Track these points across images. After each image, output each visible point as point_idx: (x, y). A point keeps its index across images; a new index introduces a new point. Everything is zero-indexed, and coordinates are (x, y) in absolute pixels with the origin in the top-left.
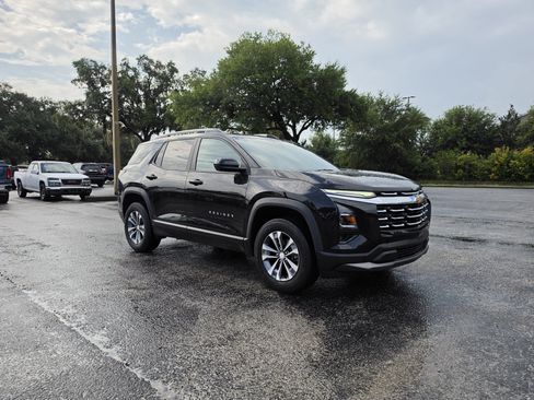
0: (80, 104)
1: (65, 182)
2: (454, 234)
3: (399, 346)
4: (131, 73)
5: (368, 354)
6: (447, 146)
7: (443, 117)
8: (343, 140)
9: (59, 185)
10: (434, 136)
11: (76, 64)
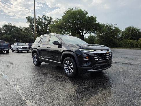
0: (28, 28)
1: (23, 48)
2: (123, 62)
3: (96, 93)
4: (41, 20)
5: (87, 95)
6: (126, 38)
7: (125, 30)
8: (96, 36)
9: (21, 49)
10: (122, 35)
11: (27, 18)
